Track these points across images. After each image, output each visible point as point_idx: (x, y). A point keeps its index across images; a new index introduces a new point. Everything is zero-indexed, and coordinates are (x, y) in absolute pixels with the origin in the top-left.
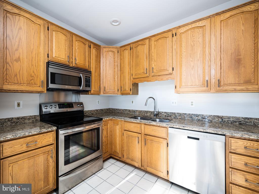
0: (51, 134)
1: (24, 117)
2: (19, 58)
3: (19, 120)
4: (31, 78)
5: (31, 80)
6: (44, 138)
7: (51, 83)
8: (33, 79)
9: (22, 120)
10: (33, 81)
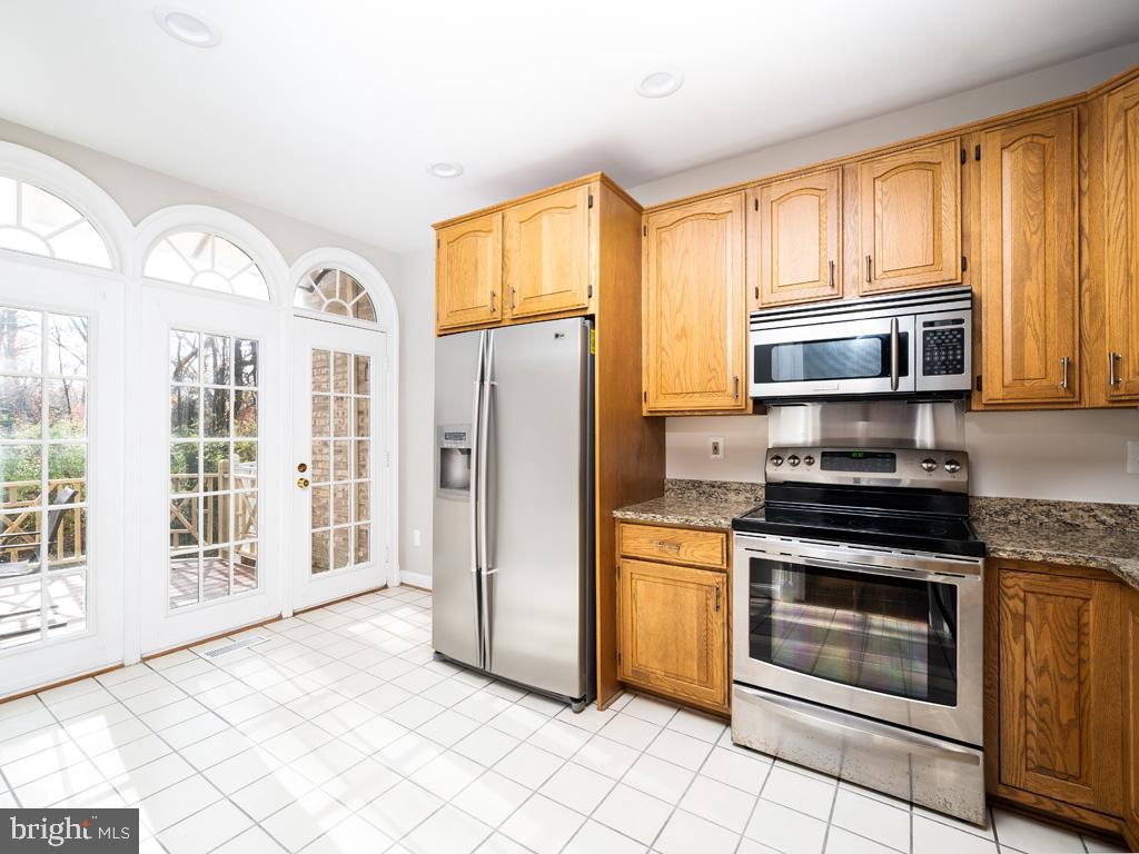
0: (717, 538)
1: (725, 483)
2: (684, 330)
3: (713, 490)
4: (709, 375)
5: (709, 380)
6: (697, 543)
7: (756, 382)
8: (714, 377)
9: (719, 491)
10: (713, 381)
